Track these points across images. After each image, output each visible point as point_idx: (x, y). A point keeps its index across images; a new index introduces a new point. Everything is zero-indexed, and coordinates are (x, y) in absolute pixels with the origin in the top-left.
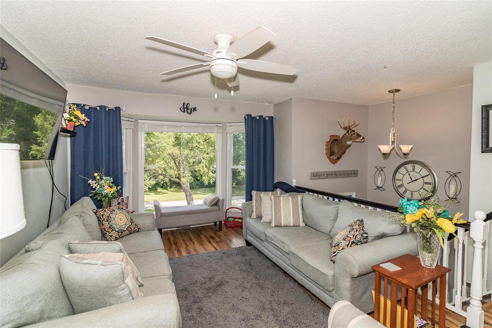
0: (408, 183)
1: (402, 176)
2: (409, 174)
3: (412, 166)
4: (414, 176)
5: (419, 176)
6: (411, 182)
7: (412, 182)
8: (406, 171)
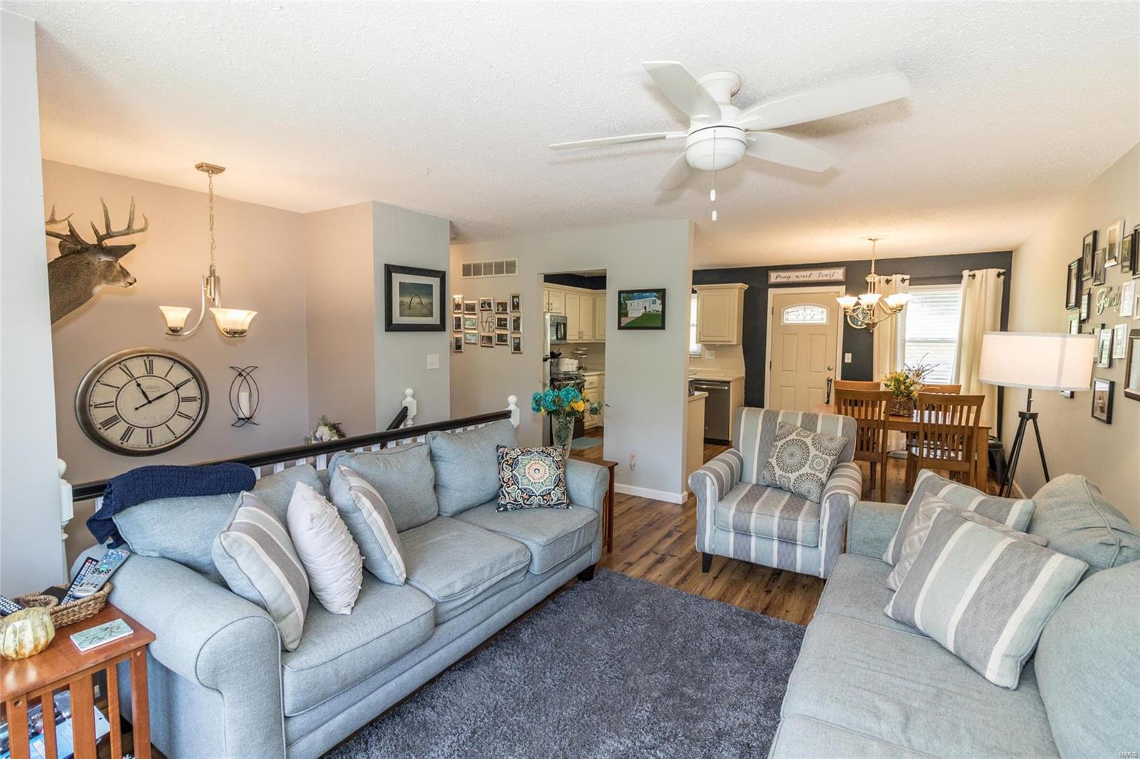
0: (137, 409)
1: (115, 392)
2: (139, 385)
3: (145, 361)
4: (151, 388)
5: (166, 388)
6: (145, 405)
7: (150, 402)
8: (125, 378)
